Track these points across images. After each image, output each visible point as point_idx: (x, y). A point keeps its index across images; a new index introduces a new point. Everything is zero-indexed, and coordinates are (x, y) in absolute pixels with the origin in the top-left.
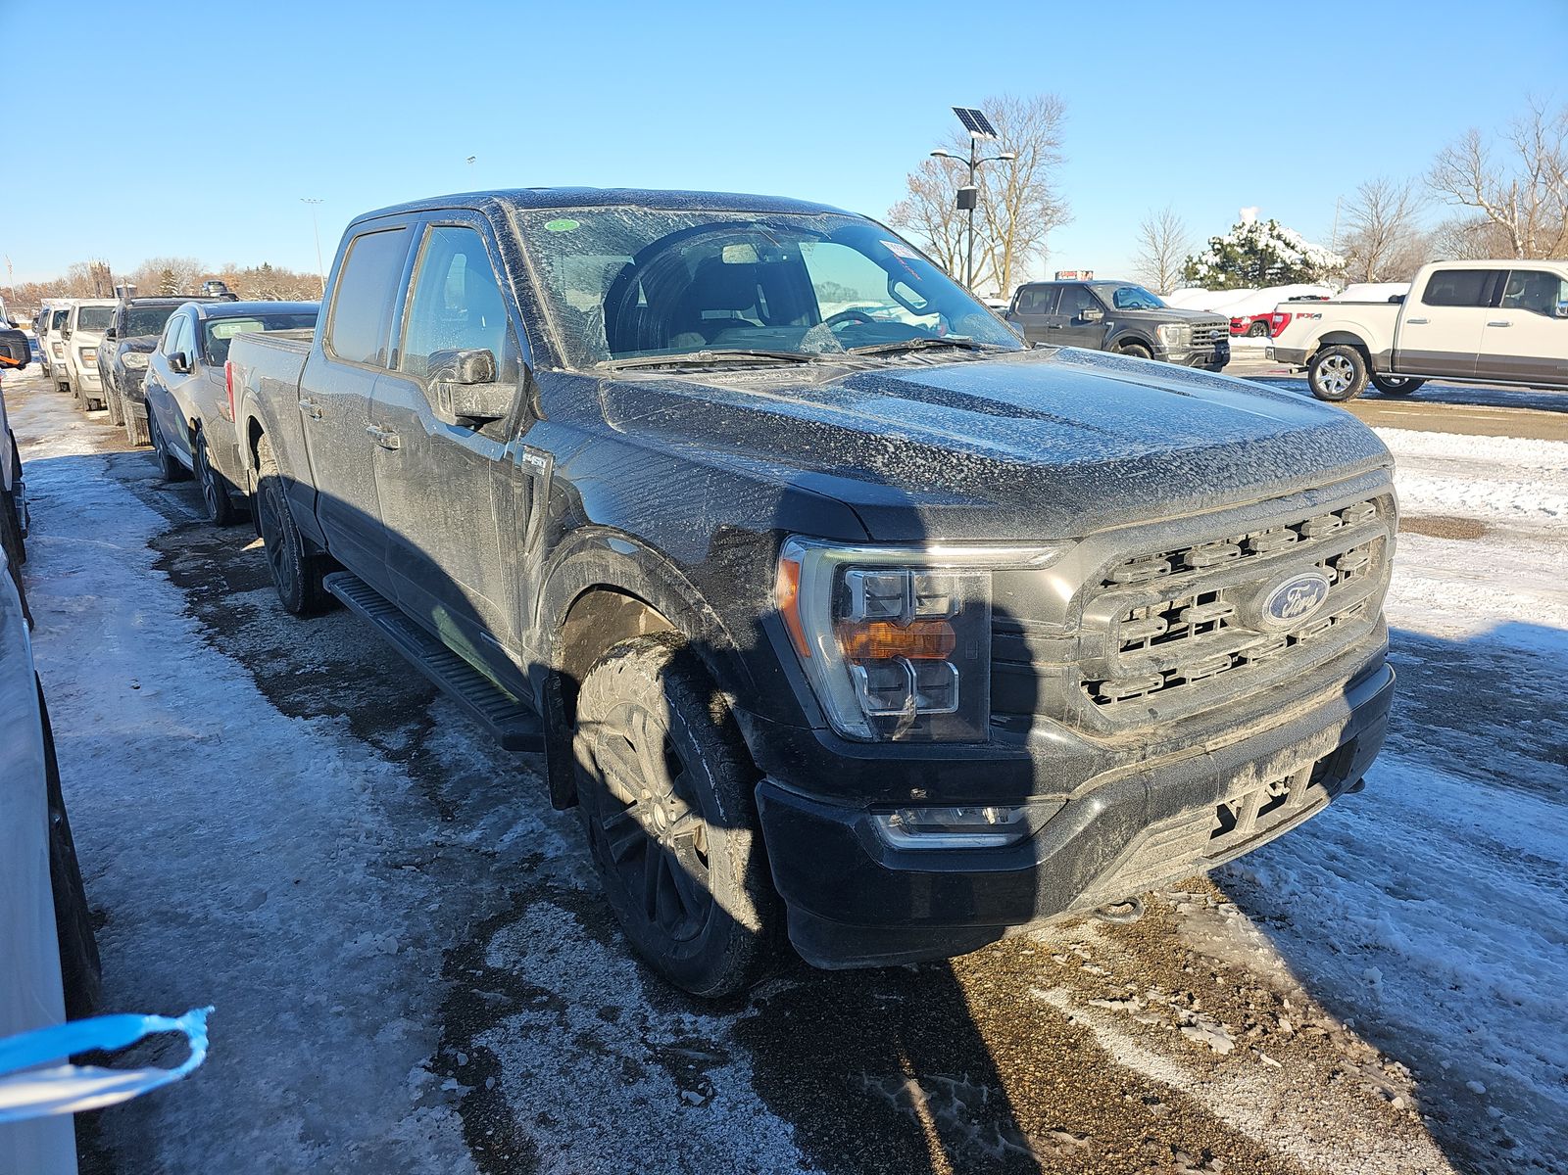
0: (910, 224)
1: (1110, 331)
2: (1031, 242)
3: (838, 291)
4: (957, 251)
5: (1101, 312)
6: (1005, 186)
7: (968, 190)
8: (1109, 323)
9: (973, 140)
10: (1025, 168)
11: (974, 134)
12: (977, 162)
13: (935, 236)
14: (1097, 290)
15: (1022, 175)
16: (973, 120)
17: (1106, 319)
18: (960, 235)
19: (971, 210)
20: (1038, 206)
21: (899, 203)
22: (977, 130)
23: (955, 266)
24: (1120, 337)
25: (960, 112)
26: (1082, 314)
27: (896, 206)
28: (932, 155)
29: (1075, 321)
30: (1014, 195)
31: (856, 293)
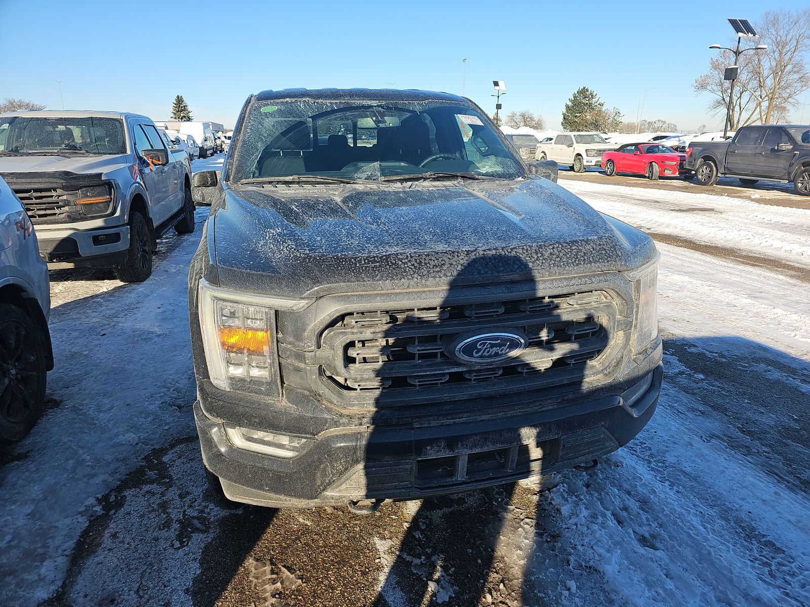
0: (709, 88)
1: (796, 157)
2: (790, 99)
3: (664, 125)
4: (738, 102)
5: (791, 145)
6: (774, 64)
7: (733, 68)
8: (796, 152)
9: (740, 38)
10: (789, 53)
11: (740, 34)
12: (740, 51)
13: (724, 95)
14: (792, 131)
15: (787, 57)
16: (740, 26)
17: (794, 149)
18: (741, 94)
19: (733, 80)
20: (796, 76)
21: (703, 76)
22: (742, 32)
23: (735, 113)
24: (803, 161)
25: (733, 23)
26: (778, 146)
27: (701, 77)
28: (710, 48)
29: (773, 150)
30: (778, 71)
31: (675, 126)
